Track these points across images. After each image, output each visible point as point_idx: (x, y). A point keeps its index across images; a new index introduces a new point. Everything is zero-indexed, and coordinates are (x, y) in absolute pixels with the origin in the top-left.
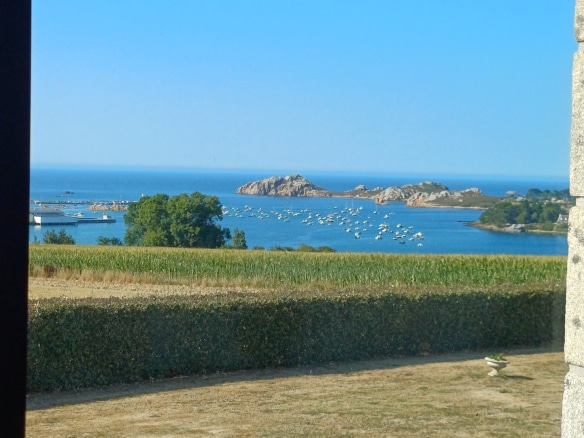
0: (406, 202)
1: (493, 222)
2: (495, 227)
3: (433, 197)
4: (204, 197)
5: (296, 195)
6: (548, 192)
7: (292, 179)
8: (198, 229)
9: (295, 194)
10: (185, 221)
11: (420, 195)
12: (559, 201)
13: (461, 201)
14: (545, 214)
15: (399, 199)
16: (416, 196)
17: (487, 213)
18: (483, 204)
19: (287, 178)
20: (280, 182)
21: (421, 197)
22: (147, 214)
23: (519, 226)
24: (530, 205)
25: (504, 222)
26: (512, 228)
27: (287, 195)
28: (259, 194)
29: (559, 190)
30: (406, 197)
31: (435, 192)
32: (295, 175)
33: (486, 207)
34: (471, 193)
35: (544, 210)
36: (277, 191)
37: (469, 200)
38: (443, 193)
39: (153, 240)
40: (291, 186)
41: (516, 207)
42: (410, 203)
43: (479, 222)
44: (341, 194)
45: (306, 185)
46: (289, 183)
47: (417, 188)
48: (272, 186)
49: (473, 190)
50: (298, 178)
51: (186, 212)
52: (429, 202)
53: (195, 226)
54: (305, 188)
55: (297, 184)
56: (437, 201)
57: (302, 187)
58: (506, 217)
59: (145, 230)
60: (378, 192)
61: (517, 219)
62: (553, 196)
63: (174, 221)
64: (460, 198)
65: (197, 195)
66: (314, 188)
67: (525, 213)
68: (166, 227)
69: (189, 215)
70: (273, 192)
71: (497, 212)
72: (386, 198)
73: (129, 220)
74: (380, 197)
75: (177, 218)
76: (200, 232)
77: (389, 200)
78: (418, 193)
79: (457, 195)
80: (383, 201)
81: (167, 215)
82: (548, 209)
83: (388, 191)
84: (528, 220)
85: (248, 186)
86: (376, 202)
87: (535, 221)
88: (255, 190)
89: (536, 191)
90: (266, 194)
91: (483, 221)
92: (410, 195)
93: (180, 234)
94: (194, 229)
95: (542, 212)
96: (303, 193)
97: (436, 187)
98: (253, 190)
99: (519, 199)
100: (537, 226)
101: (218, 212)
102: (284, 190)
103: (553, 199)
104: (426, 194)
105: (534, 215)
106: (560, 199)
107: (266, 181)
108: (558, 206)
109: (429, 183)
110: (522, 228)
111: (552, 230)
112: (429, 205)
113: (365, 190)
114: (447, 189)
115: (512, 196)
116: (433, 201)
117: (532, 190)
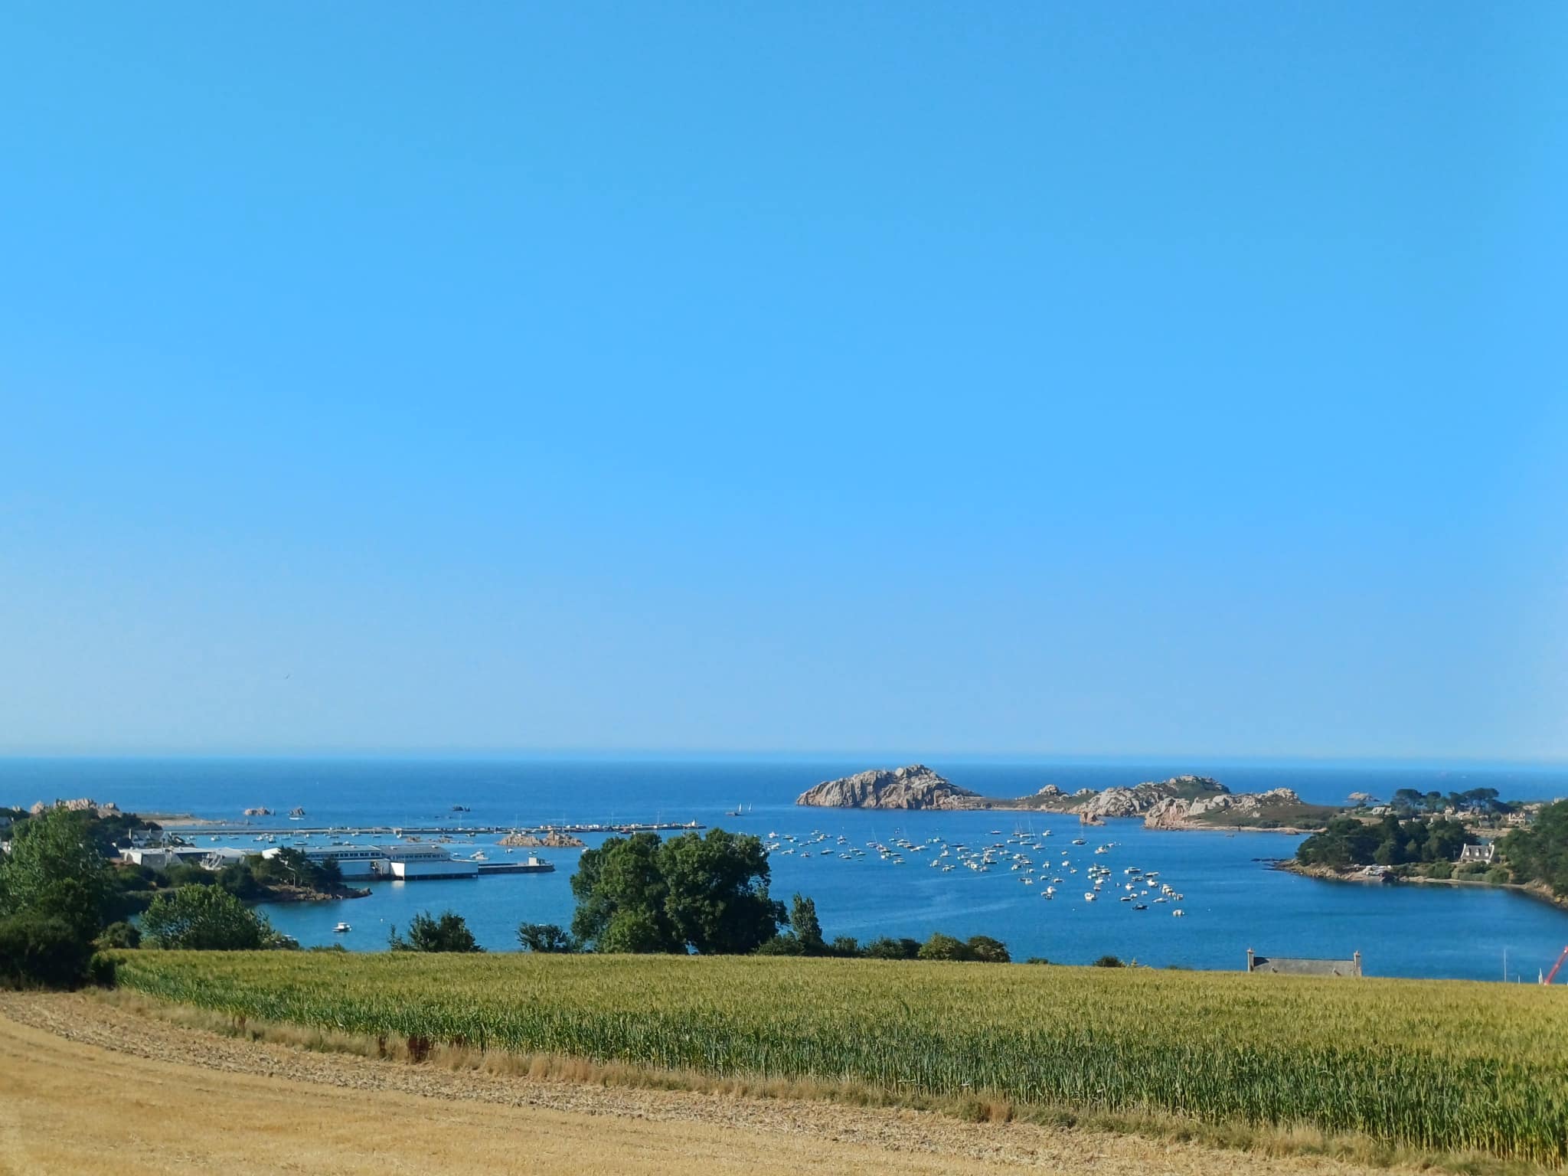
0: (1143, 818)
1: (1325, 860)
2: (1330, 873)
3: (1198, 808)
4: (731, 838)
5: (918, 807)
6: (1437, 795)
7: (909, 774)
8: (721, 906)
9: (915, 804)
10: (693, 889)
11: (1171, 803)
12: (1460, 815)
13: (1256, 815)
14: (1433, 844)
15: (1128, 812)
16: (1163, 805)
17: (1310, 843)
18: (1302, 822)
19: (899, 772)
20: (884, 781)
21: (1173, 809)
22: (616, 876)
23: (1381, 869)
24: (1401, 823)
25: (1350, 863)
26: (1363, 873)
27: (899, 807)
28: (842, 805)
29: (1460, 792)
30: (1142, 807)
31: (1202, 798)
32: (913, 765)
33: (1308, 827)
34: (1276, 798)
35: (1431, 833)
36: (878, 799)
37: (1273, 815)
38: (1219, 799)
39: (630, 929)
40: (908, 788)
41: (1373, 830)
42: (1150, 821)
43: (1294, 860)
44: (1010, 804)
45: (939, 787)
46: (904, 782)
47: (1165, 790)
48: (870, 788)
49: (1281, 792)
50: (920, 771)
51: (695, 871)
52: (1189, 818)
53: (714, 898)
54: (936, 793)
55: (919, 784)
56: (1208, 816)
57: (930, 790)
58: (1351, 852)
59: (613, 907)
60: (1085, 798)
61: (1376, 854)
62: (1447, 802)
63: (673, 890)
64: (1254, 809)
65: (719, 836)
66: (954, 793)
67: (1390, 842)
68: (657, 902)
69: (701, 877)
70: (870, 801)
71: (1331, 839)
72: (1101, 811)
73: (582, 885)
74: (1089, 808)
75: (678, 885)
76: (724, 912)
77: (1107, 814)
78: (1167, 801)
79: (1248, 803)
80: (1094, 818)
81: (658, 878)
82: (1440, 833)
83: (1105, 797)
84: (1397, 857)
85: (819, 790)
86: (1082, 819)
87: (1416, 858)
88: (835, 797)
89: (1413, 795)
90: (857, 804)
91: (1304, 858)
92: (1150, 804)
93: (686, 915)
94: (713, 905)
95: (1427, 839)
96: (931, 802)
97: (1204, 787)
98: (830, 798)
99: (1377, 810)
100: (1419, 869)
101: (762, 868)
102: (894, 797)
103: (1449, 811)
104: (1182, 802)
105: (1411, 846)
106: (1463, 809)
107: (856, 780)
108: (1459, 826)
109: (1190, 779)
110: (1386, 874)
111: (1450, 877)
112: (1192, 825)
113: (1059, 793)
114: (1226, 790)
115: (1362, 804)
116: (1199, 817)
117: (1401, 792)
